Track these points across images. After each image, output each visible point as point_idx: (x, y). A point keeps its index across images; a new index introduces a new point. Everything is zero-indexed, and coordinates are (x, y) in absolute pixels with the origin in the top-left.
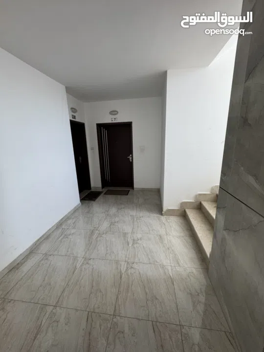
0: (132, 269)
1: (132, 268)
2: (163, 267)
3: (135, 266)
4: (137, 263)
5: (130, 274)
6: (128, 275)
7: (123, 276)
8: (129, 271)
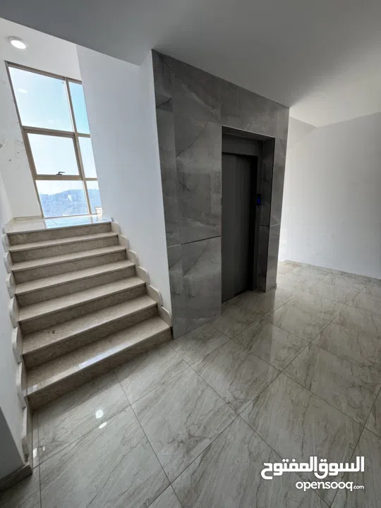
0: (237, 396)
1: (236, 399)
2: (198, 372)
3: (229, 398)
4: (224, 399)
5: (244, 392)
6: (247, 394)
7: (253, 398)
8: (242, 396)
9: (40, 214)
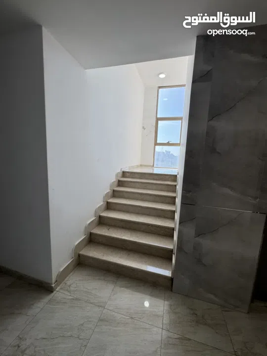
9: (152, 165)
